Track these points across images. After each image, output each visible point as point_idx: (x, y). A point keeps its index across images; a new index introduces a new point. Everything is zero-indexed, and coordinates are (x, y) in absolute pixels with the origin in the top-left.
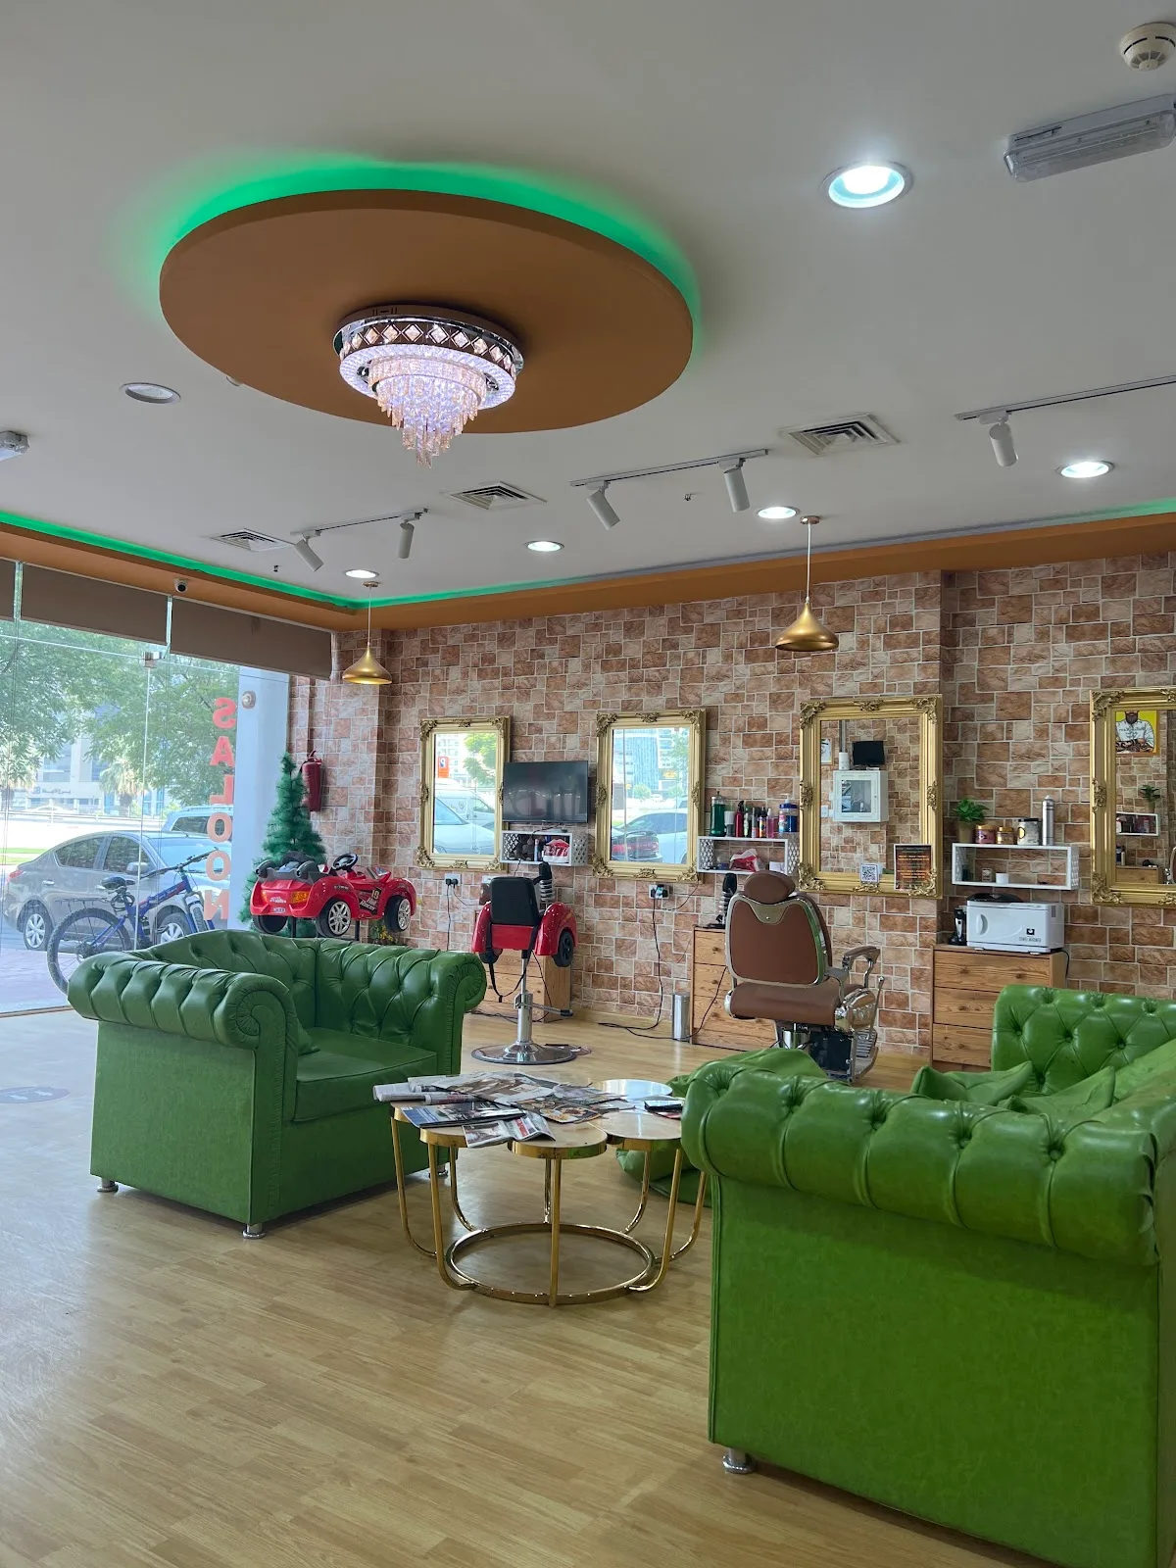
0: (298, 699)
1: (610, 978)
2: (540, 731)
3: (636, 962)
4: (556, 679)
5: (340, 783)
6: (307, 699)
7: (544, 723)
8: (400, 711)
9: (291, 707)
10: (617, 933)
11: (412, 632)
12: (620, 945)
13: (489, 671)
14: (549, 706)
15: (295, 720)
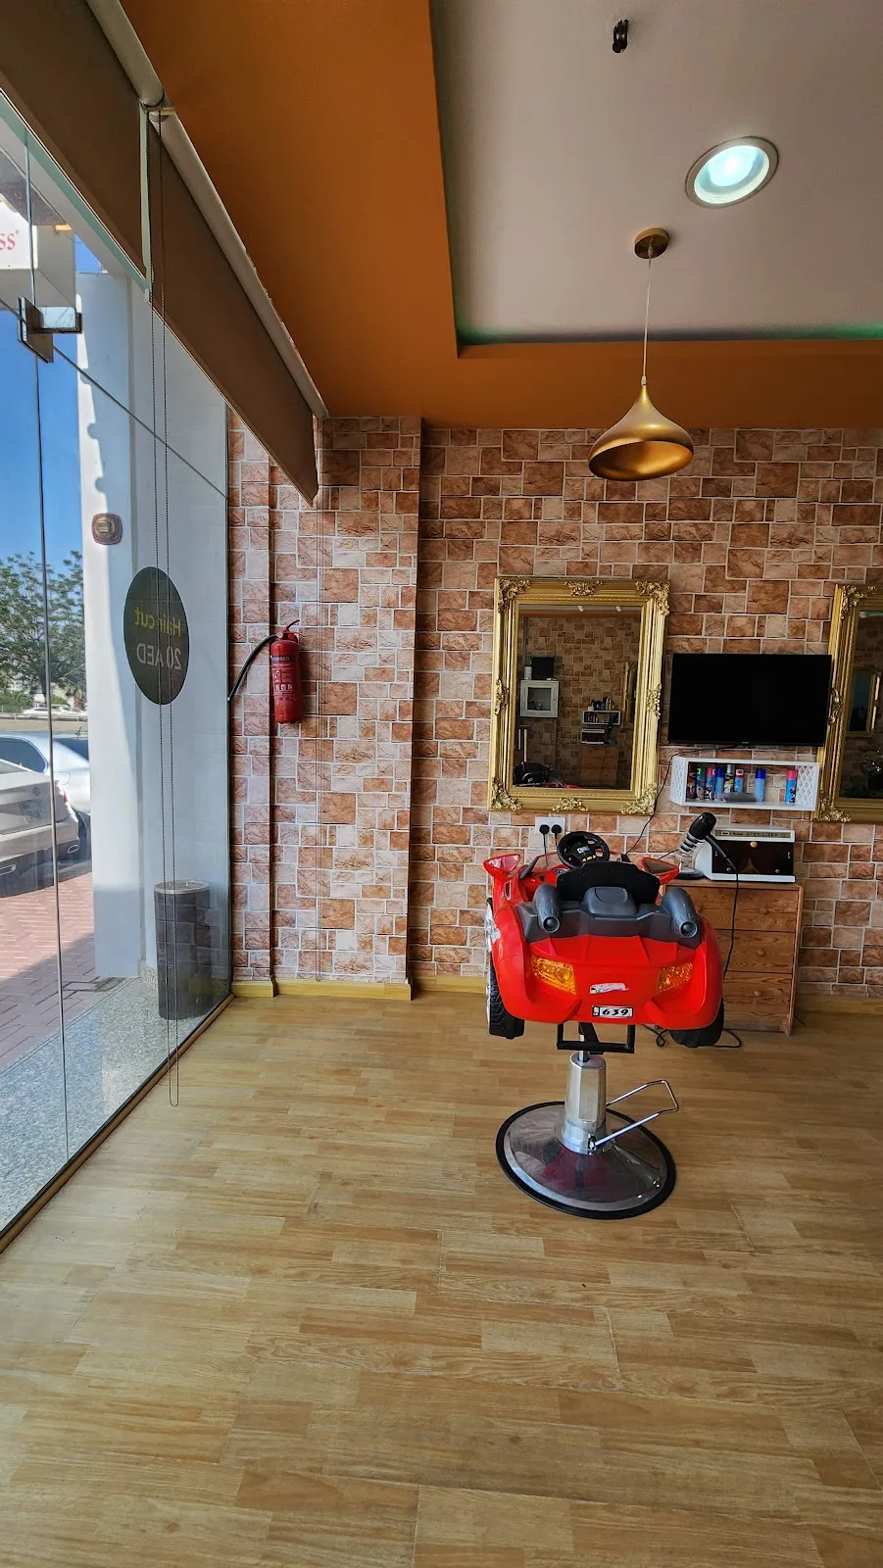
0: (243, 531)
1: (825, 953)
2: (717, 607)
3: (867, 931)
4: (751, 530)
5: (338, 677)
6: (264, 531)
7: (727, 597)
8: (440, 565)
9: (230, 543)
10: (840, 894)
11: (468, 434)
12: (844, 911)
13: (622, 508)
14: (734, 569)
15: (238, 564)
